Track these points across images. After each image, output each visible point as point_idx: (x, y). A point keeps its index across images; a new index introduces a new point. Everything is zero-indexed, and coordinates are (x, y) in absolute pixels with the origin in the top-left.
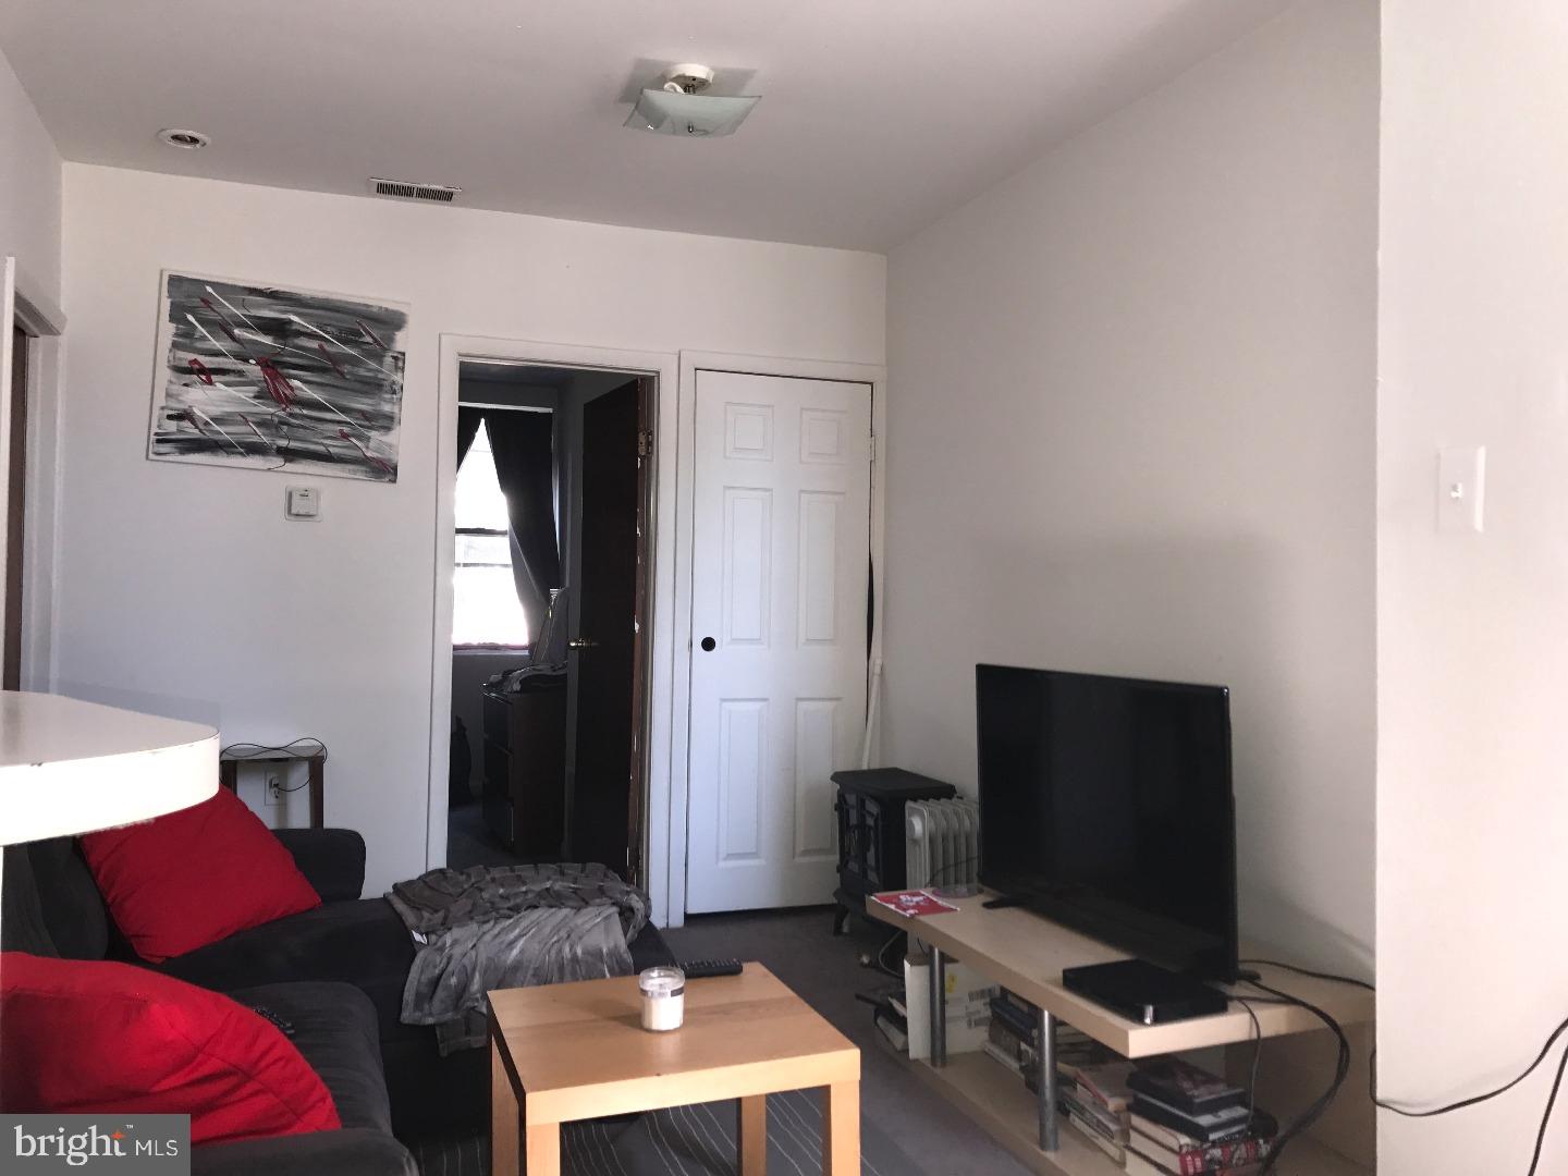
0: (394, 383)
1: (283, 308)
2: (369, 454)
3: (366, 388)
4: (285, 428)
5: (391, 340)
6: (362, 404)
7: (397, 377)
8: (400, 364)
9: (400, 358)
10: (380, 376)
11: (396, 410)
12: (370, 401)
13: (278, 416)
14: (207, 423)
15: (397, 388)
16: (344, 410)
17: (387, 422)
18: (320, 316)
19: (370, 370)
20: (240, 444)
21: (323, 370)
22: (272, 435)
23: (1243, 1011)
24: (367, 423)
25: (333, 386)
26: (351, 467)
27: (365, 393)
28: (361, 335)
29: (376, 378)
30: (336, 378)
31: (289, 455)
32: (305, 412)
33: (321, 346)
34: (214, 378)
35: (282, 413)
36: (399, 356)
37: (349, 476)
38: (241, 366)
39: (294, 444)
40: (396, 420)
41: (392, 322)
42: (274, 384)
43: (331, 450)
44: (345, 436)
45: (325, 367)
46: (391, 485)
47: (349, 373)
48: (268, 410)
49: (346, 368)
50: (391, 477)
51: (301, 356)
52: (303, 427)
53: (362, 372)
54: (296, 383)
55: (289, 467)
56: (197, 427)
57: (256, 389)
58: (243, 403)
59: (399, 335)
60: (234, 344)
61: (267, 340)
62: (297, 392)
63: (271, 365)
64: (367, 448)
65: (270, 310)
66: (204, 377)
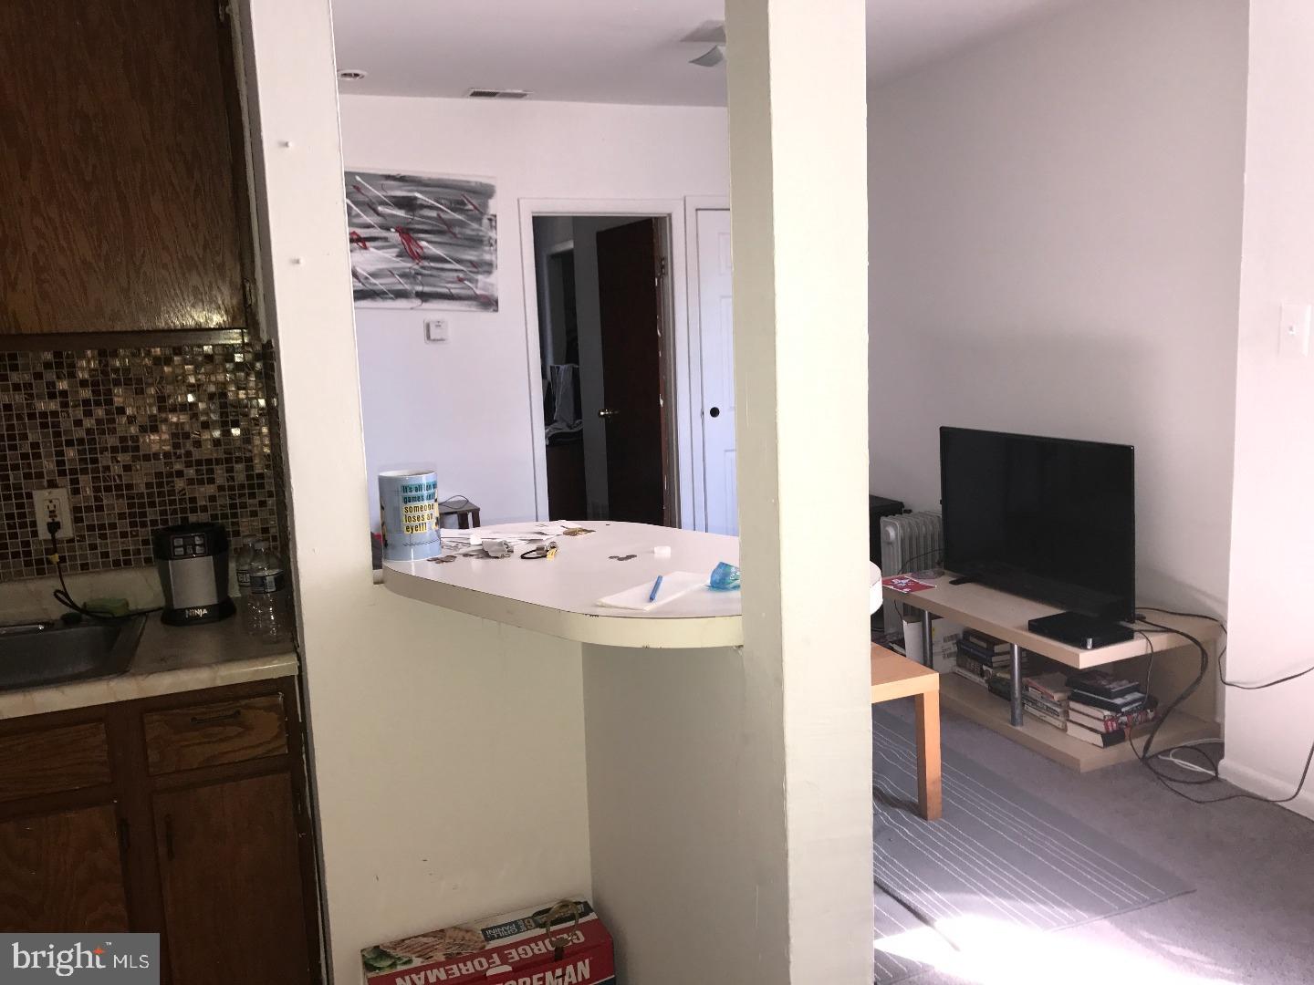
0: (490, 238)
1: (410, 188)
2: (478, 292)
3: (472, 243)
4: (420, 277)
5: (485, 206)
6: (471, 255)
7: (492, 234)
8: (494, 224)
9: (493, 219)
10: (481, 234)
11: (494, 258)
12: (475, 253)
13: (415, 269)
14: (367, 278)
15: (493, 242)
16: (459, 261)
17: (488, 268)
18: (438, 192)
19: (473, 230)
20: (392, 292)
21: (440, 232)
22: (411, 283)
23: (1141, 638)
24: (474, 270)
25: (450, 244)
26: (466, 302)
27: (471, 247)
28: (465, 205)
29: (478, 235)
30: (451, 238)
31: (424, 297)
32: (432, 264)
33: (438, 215)
34: (368, 244)
35: (416, 267)
36: (493, 218)
37: (468, 309)
38: (384, 234)
39: (427, 289)
40: (494, 266)
41: (485, 192)
42: (409, 246)
43: (452, 291)
44: (461, 280)
45: (443, 230)
46: (495, 314)
47: (460, 233)
48: (407, 265)
49: (457, 230)
50: (495, 308)
51: (423, 223)
52: (431, 276)
53: (468, 232)
54: (423, 244)
55: (426, 305)
56: (360, 281)
57: (396, 250)
58: (389, 261)
59: (491, 202)
60: (380, 218)
61: (401, 213)
62: (425, 250)
63: (406, 232)
64: (477, 287)
65: (402, 190)
66: (361, 244)
